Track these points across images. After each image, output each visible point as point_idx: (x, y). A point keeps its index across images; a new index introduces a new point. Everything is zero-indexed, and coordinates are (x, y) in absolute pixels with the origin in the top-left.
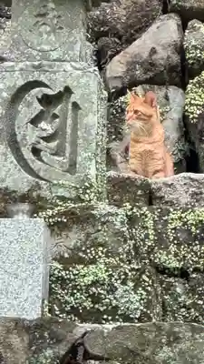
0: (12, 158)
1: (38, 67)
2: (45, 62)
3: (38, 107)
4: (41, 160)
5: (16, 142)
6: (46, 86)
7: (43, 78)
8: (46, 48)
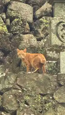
0: (57, 38)
1: (62, 18)
2: (63, 17)
3: (62, 27)
4: (64, 38)
5: (58, 35)
6: (64, 22)
7: (63, 21)
8: (63, 14)
